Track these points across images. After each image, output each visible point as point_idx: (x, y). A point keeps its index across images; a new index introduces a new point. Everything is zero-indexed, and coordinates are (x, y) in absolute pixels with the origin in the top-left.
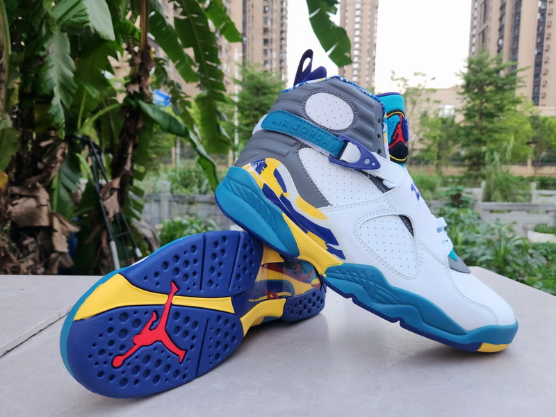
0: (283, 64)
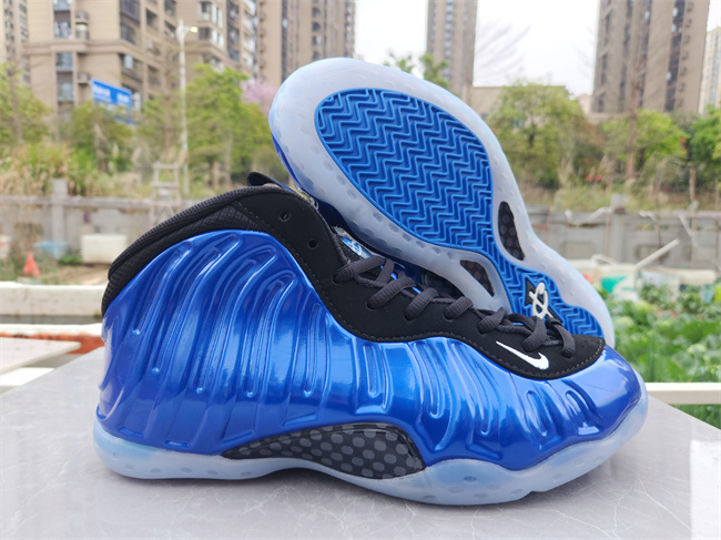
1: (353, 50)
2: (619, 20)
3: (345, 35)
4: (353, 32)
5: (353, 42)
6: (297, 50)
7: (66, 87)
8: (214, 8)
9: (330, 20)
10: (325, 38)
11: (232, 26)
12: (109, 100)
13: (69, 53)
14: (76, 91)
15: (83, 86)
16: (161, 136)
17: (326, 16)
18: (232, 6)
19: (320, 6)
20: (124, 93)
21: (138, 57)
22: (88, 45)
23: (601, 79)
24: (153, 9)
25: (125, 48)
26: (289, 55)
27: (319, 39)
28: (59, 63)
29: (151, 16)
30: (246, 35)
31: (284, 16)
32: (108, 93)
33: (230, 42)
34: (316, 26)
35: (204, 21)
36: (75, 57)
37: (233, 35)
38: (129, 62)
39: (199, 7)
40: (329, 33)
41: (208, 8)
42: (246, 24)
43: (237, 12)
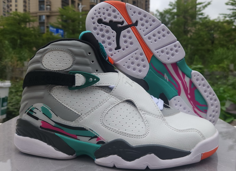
3: (146, 5)
7: (42, 28)
14: (46, 29)
15: (48, 27)
22: (50, 13)
28: (40, 19)
29: (73, 2)
32: (55, 30)
34: (134, 2)
35: (92, 3)
36: (46, 17)
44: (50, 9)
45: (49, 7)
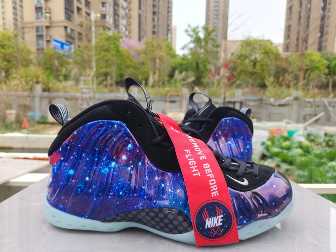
0: (169, 28)
1: (171, 24)
2: (296, 9)
3: (168, 17)
4: (171, 16)
5: (171, 20)
6: (146, 24)
7: (40, 42)
8: (108, 5)
9: (161, 10)
10: (158, 19)
11: (116, 14)
12: (60, 48)
13: (42, 27)
14: (45, 44)
15: (48, 41)
16: (84, 64)
17: (159, 8)
18: (116, 4)
19: (156, 3)
20: (67, 45)
21: (73, 28)
22: (51, 23)
23: (287, 36)
24: (80, 6)
25: (67, 24)
26: (142, 26)
27: (156, 19)
28: (37, 31)
29: (79, 9)
30: (122, 17)
31: (140, 8)
32: (59, 45)
33: (115, 21)
34: (154, 13)
35: (103, 11)
36: (44, 28)
37: (116, 17)
38: (69, 31)
39: (101, 5)
40: (160, 16)
41: (105, 5)
42: (122, 12)
43: (118, 7)
44: (50, 18)
45: (48, 15)
